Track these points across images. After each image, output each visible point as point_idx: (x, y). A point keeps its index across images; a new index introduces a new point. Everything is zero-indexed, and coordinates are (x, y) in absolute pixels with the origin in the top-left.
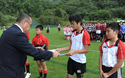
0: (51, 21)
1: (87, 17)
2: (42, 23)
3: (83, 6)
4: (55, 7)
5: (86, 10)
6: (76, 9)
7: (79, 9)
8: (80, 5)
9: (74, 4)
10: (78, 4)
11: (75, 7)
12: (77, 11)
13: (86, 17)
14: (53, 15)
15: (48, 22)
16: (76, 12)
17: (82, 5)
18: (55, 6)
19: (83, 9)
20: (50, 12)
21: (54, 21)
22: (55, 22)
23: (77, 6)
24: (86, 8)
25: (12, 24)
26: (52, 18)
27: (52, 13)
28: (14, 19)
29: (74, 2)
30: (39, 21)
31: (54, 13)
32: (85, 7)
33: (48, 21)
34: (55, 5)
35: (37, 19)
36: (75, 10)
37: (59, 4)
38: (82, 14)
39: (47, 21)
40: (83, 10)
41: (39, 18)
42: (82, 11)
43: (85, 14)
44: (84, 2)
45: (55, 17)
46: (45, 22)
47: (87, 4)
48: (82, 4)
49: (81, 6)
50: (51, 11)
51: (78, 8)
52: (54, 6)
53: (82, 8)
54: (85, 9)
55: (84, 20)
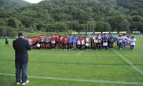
0: (3, 31)
1: (44, 28)
3: (40, 17)
4: (8, 16)
5: (43, 22)
6: (32, 19)
7: (36, 20)
8: (37, 16)
9: (30, 14)
10: (34, 15)
11: (31, 18)
13: (43, 29)
14: (6, 25)
16: (33, 23)
17: (39, 16)
18: (8, 15)
19: (39, 20)
20: (2, 22)
21: (7, 31)
22: (8, 33)
23: (33, 16)
24: (42, 19)
26: (5, 29)
27: (4, 23)
29: (30, 12)
31: (7, 22)
32: (42, 18)
34: (8, 14)
36: (31, 21)
37: (13, 13)
38: (39, 25)
40: (40, 21)
42: (38, 22)
43: (41, 25)
44: (40, 13)
45: (8, 27)
47: (44, 16)
48: (39, 15)
49: (37, 17)
50: (2, 20)
51: (35, 19)
52: (6, 15)
53: (38, 19)
54: (42, 20)
55: (41, 32)
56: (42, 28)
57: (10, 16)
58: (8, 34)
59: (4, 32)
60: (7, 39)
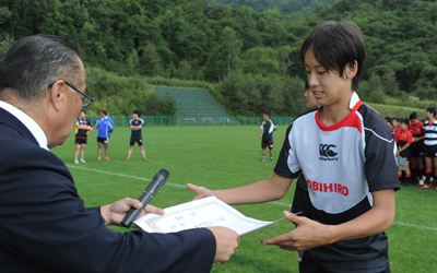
0: (270, 96)
1: (430, 83)
2: (235, 104)
3: (413, 36)
4: (291, 40)
5: (425, 55)
6: (381, 47)
7: (395, 50)
8: (398, 33)
9: (372, 25)
10: (388, 27)
11: (376, 40)
12: (382, 59)
13: (423, 85)
14: (281, 73)
15: (261, 102)
16: (382, 63)
17: (407, 31)
18: (291, 34)
19: (409, 50)
20: (269, 60)
21: (286, 96)
22: (287, 103)
23: (383, 34)
24: (423, 45)
25: (105, 104)
26: (278, 85)
27: (276, 63)
28: (115, 85)
29: (372, 18)
30: (221, 96)
31: (286, 61)
32: (421, 40)
33: (259, 96)
34: (290, 30)
35: (212, 86)
36: (375, 54)
37: (306, 27)
38: (408, 72)
39: (254, 97)
40: (413, 54)
41: (220, 84)
42: (406, 59)
43: (418, 71)
44: (414, 20)
45: (289, 79)
46: (246, 102)
47: (430, 29)
48: (409, 28)
49: (400, 36)
50: (271, 54)
51: (390, 46)
52: (284, 35)
53: (406, 44)
54: (420, 48)
55: (416, 99)
56: (421, 81)
57: (297, 38)
58: (289, 105)
59: (273, 100)
60: (267, 127)
